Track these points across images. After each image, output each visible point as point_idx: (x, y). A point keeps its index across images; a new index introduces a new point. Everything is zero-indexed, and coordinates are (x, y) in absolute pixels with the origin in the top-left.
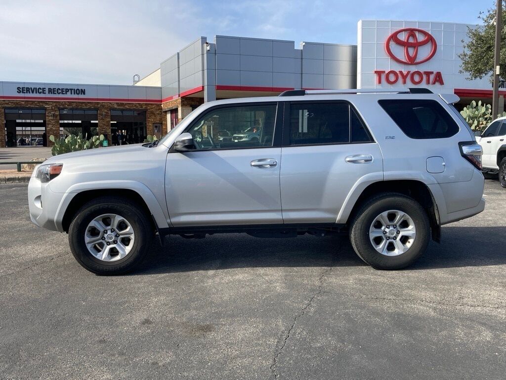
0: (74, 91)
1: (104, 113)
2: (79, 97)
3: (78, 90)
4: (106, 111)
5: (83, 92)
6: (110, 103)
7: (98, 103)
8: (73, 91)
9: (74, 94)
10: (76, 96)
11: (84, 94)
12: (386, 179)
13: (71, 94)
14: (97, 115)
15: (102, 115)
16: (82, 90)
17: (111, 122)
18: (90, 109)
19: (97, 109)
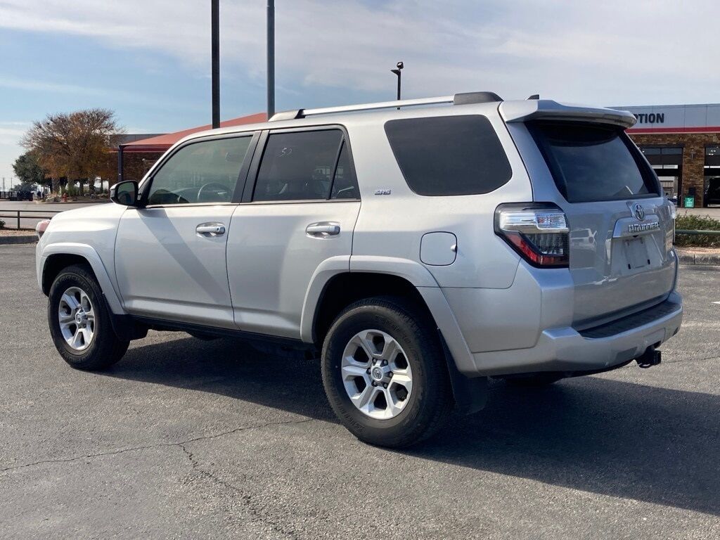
0: (646, 118)
1: (693, 152)
2: (653, 127)
3: (653, 115)
4: (697, 148)
5: (660, 118)
6: (705, 135)
7: (683, 136)
8: (644, 118)
9: (646, 122)
10: (649, 126)
11: (662, 121)
12: (354, 268)
13: (641, 122)
14: (682, 155)
15: (689, 155)
16: (658, 115)
17: (705, 167)
18: (669, 146)
19: (681, 146)
